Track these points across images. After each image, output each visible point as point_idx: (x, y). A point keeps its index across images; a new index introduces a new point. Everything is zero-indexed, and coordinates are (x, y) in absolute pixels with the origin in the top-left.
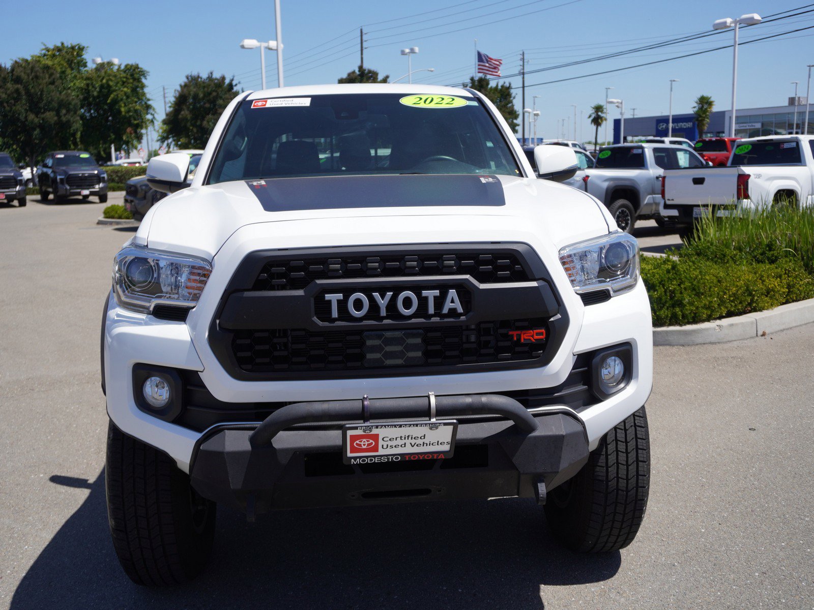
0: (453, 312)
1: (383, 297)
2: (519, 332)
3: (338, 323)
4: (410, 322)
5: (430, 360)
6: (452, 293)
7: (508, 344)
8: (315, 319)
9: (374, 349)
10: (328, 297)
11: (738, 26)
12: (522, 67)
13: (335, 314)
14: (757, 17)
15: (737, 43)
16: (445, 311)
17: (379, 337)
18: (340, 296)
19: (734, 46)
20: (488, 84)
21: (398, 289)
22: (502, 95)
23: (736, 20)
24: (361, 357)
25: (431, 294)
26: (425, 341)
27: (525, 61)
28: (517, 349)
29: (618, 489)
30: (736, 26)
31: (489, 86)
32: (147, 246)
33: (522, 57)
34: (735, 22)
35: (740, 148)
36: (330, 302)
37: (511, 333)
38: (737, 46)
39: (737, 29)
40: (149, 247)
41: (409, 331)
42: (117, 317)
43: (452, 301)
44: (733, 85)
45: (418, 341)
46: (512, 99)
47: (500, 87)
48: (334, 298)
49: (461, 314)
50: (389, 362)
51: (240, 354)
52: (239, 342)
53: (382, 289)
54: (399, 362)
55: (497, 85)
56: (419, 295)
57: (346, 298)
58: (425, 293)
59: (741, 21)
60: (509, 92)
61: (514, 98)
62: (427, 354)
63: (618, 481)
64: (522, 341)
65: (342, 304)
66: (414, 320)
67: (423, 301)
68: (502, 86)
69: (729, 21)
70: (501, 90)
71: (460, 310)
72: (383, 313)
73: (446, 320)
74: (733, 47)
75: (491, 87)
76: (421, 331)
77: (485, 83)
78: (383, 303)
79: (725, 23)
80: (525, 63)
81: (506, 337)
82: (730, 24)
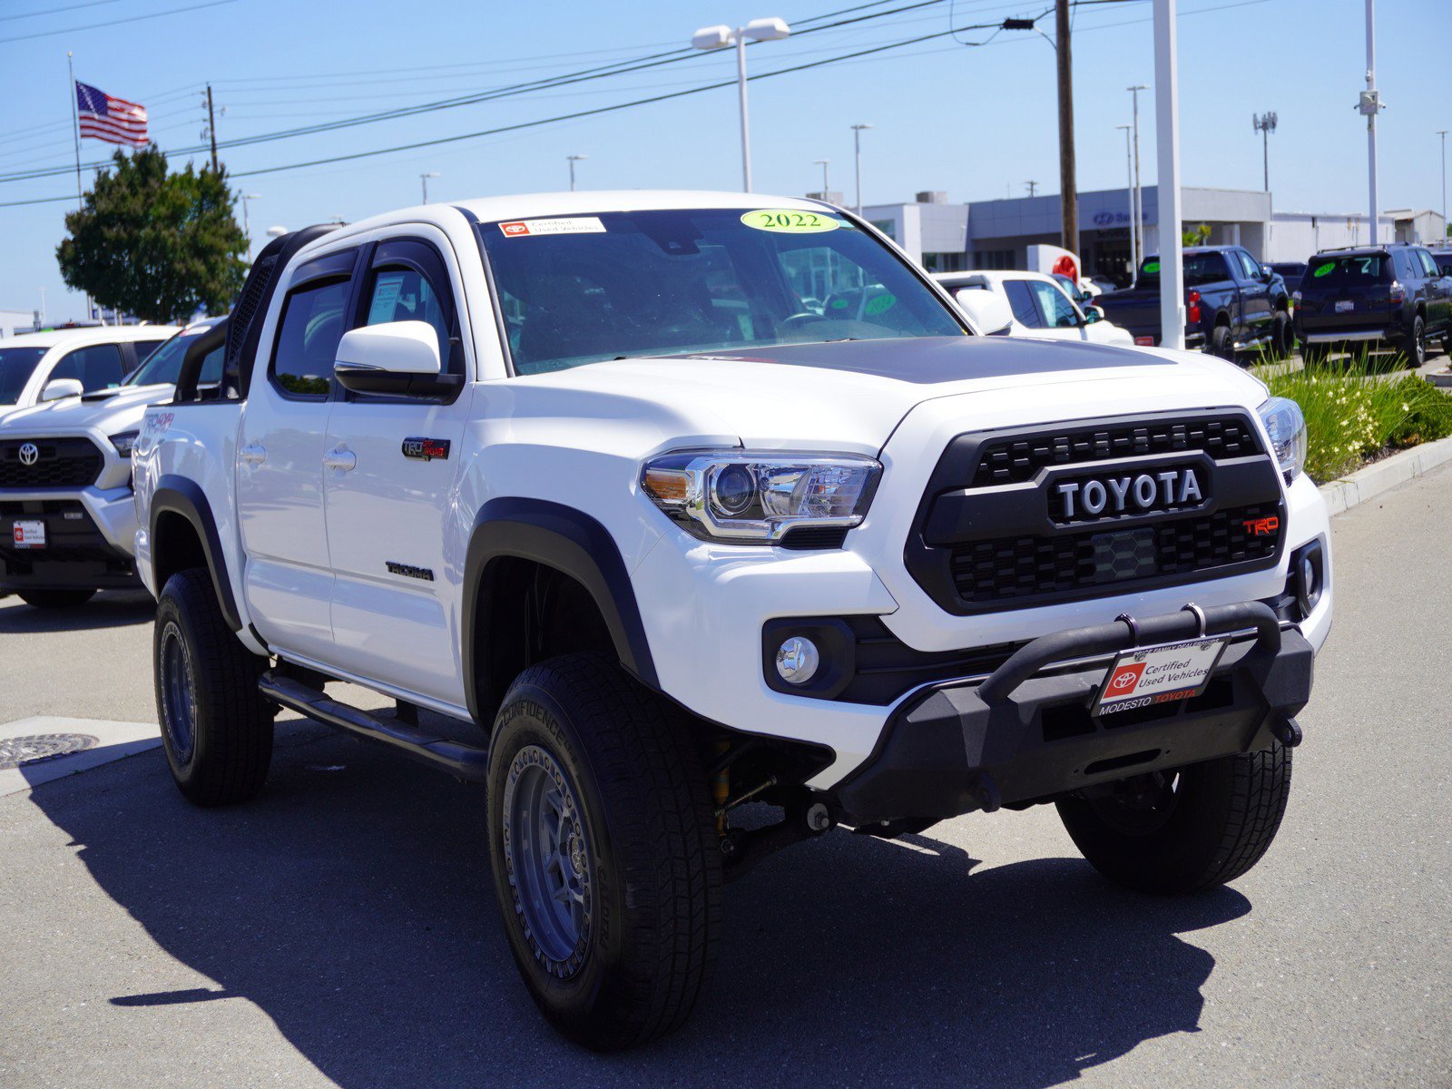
0: (1191, 500)
1: (1119, 482)
2: (1252, 522)
3: (1073, 524)
4: (1148, 515)
5: (1166, 568)
6: (1190, 473)
7: (1241, 538)
8: (1048, 519)
9: (1106, 558)
10: (1063, 488)
11: (744, 40)
12: (208, 125)
13: (1071, 512)
14: (781, 26)
15: (745, 77)
16: (1184, 498)
17: (1109, 541)
18: (1075, 486)
19: (739, 82)
20: (163, 166)
21: (1134, 471)
22: (204, 195)
23: (738, 30)
24: (1090, 570)
25: (1168, 477)
26: (1157, 542)
27: (214, 109)
28: (1252, 545)
29: (1264, 768)
30: (739, 41)
31: (169, 173)
32: (742, 446)
33: (207, 100)
34: (738, 35)
35: (875, 301)
36: (1064, 495)
37: (1245, 523)
38: (746, 84)
39: (743, 48)
40: (747, 447)
41: (1139, 530)
42: (714, 556)
43: (1191, 486)
44: (745, 168)
45: (1149, 542)
46: (229, 203)
47: (197, 175)
48: (1068, 488)
49: (1200, 501)
50: (1121, 574)
51: (961, 578)
52: (959, 560)
53: (1118, 473)
54: (1130, 573)
55: (190, 169)
56: (1155, 478)
57: (1081, 487)
58: (1163, 476)
59: (749, 33)
60: (223, 186)
61: (235, 200)
62: (1161, 561)
63: (1264, 756)
64: (1257, 533)
65: (1078, 495)
66: (1153, 513)
67: (1161, 486)
68: (203, 173)
69: (724, 31)
70: (201, 182)
71: (1199, 497)
72: (1121, 506)
73: (1185, 510)
74: (736, 86)
75: (174, 175)
76: (1151, 529)
77: (155, 165)
78: (1121, 491)
79: (717, 36)
80: (216, 116)
81: (1242, 530)
82: (728, 38)
